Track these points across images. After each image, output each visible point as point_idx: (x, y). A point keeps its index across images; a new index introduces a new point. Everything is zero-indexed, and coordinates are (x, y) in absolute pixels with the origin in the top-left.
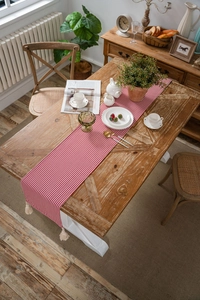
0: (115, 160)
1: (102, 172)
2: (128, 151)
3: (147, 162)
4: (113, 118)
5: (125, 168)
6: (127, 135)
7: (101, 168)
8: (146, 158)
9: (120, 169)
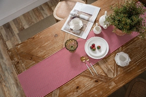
0: (80, 82)
1: (66, 89)
2: (92, 78)
3: (101, 93)
4: (93, 47)
5: (84, 91)
6: (97, 64)
7: (67, 85)
8: (102, 89)
9: (79, 91)
